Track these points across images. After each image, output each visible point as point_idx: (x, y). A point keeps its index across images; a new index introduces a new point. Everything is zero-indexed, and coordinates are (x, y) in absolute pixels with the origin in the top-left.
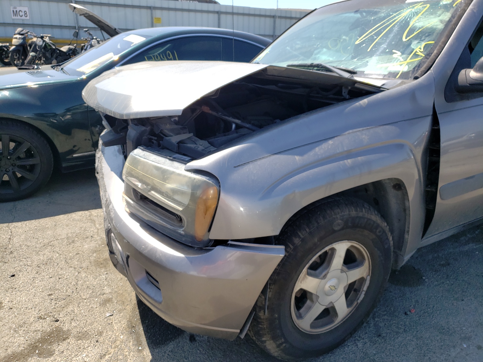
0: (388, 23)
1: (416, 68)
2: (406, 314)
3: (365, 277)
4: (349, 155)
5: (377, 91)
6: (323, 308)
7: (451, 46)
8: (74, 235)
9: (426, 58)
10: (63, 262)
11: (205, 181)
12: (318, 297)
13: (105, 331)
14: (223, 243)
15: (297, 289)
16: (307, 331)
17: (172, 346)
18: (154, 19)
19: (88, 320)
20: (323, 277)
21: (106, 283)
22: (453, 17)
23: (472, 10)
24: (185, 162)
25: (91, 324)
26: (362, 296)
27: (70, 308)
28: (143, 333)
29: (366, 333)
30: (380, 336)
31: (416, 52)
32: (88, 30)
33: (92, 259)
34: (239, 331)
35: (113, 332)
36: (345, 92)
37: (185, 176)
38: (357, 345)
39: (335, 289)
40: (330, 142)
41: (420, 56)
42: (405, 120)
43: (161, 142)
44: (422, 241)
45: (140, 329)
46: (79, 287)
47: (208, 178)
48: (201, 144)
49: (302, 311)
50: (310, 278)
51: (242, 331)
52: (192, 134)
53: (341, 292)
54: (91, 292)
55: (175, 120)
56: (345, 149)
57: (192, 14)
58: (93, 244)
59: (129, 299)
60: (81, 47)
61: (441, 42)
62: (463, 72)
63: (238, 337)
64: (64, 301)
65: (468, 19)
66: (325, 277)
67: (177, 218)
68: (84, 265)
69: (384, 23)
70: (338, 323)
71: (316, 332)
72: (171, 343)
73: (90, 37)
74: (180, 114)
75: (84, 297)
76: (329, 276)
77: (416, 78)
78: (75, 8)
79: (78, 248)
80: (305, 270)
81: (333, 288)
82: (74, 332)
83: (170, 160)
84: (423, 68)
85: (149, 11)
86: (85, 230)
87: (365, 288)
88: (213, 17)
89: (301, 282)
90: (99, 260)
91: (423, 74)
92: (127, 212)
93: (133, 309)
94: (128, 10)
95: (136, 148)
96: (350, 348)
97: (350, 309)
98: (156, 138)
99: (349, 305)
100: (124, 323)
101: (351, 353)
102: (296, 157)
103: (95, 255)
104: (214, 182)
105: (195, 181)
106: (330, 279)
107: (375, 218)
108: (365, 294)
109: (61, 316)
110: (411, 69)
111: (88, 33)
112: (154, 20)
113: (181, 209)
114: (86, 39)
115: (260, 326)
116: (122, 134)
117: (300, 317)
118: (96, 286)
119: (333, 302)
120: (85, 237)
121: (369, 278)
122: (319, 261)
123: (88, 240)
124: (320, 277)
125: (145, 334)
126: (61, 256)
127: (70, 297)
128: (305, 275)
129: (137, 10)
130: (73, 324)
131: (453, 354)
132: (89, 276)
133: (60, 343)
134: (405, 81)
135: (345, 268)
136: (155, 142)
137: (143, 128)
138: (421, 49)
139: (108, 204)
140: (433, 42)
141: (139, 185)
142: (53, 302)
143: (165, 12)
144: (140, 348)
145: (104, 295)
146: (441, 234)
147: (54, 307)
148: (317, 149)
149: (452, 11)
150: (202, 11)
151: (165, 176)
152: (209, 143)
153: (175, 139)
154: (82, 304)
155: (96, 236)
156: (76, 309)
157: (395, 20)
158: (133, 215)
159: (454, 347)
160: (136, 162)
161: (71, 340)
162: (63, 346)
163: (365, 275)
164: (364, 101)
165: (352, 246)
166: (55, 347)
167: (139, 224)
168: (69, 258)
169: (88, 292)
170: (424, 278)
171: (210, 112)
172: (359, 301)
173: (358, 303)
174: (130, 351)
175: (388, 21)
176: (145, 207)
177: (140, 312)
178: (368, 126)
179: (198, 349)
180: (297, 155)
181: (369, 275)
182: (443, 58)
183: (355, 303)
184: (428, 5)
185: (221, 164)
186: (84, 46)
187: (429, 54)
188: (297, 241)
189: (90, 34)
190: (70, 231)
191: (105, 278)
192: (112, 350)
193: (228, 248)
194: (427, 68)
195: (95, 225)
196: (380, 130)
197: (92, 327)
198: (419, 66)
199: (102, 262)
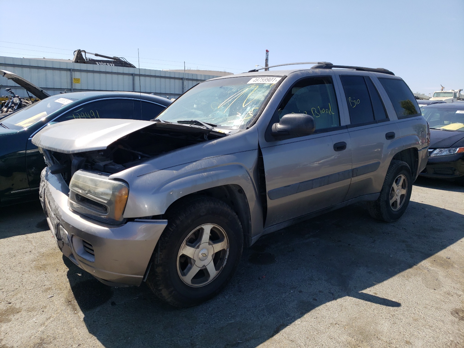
0: (236, 96)
1: (248, 123)
2: (259, 279)
3: (226, 249)
4: (205, 170)
5: (224, 136)
6: (199, 269)
7: (267, 110)
8: (15, 251)
9: (254, 117)
10: (8, 269)
11: (120, 184)
12: (195, 261)
13: (48, 306)
14: (132, 220)
15: (180, 254)
16: (190, 285)
17: (99, 309)
18: (73, 79)
19: (34, 301)
20: (197, 247)
21: (45, 279)
22: (269, 93)
23: (280, 90)
24: (108, 176)
25: (38, 302)
26: (225, 262)
27: (19, 295)
28: (77, 304)
29: (232, 291)
30: (241, 291)
31: (249, 114)
32: (10, 89)
33: (32, 265)
34: (142, 277)
35: (54, 305)
36: (205, 137)
37: (108, 183)
38: (225, 297)
39: (206, 256)
40: (194, 163)
41: (251, 116)
42: (240, 152)
43: (93, 166)
44: (264, 229)
45: (75, 303)
46: (24, 283)
47: (122, 182)
48: (118, 166)
49: (185, 271)
50: (188, 248)
51: (145, 276)
52: (112, 161)
53: (210, 258)
54: (34, 285)
55: (102, 154)
56: (203, 167)
57: (109, 76)
58: (32, 256)
59: (65, 287)
60: (1, 104)
61: (262, 108)
62: (274, 125)
63: (143, 282)
64: (13, 292)
65: (277, 95)
66: (198, 247)
67: (103, 209)
68: (27, 270)
69: (234, 96)
70: (210, 281)
71: (196, 286)
72: (98, 308)
73: (12, 95)
74: (106, 149)
75: (29, 289)
76: (201, 246)
77: (248, 128)
78: (5, 73)
79: (20, 260)
80: (184, 242)
81: (204, 255)
82: (25, 308)
83: (99, 175)
84: (251, 123)
85: (69, 73)
86: (23, 248)
87: (227, 257)
88: (128, 79)
89: (183, 250)
90: (38, 266)
91: (251, 126)
92: (71, 211)
93: (69, 292)
94: (49, 72)
95: (78, 170)
96: (220, 299)
97: (218, 271)
98: (90, 164)
99: (216, 270)
100: (63, 300)
101: (221, 302)
102: (174, 171)
103: (34, 263)
104: (126, 184)
105: (114, 184)
106: (202, 249)
107: (227, 209)
108: (227, 261)
109: (12, 300)
110: (246, 123)
111: (10, 92)
112: (73, 81)
113: (106, 202)
114: (7, 97)
115: (157, 278)
116: (64, 165)
117: (184, 274)
118: (38, 281)
119: (206, 265)
120: (24, 252)
121: (228, 250)
122: (194, 237)
123: (27, 254)
124: (195, 247)
125: (79, 305)
126: (6, 265)
127: (18, 289)
128: (185, 245)
129: (57, 72)
130: (23, 304)
131: (283, 296)
132: (31, 276)
133: (15, 315)
134: (242, 130)
135: (211, 242)
136: (89, 166)
137: (82, 158)
138: (251, 112)
139: (57, 208)
140: (258, 108)
141: (80, 191)
142: (5, 294)
143: (84, 74)
144: (76, 312)
145: (45, 286)
146: (278, 225)
147: (6, 296)
148: (186, 167)
149: (269, 89)
150: (118, 74)
151: (97, 183)
152: (123, 165)
153: (102, 164)
154: (28, 292)
155: (34, 251)
156: (23, 296)
157: (240, 95)
158: (75, 212)
159: (285, 293)
160: (78, 177)
161: (24, 313)
162: (17, 316)
163: (225, 248)
164: (215, 142)
165: (214, 227)
166: (11, 317)
167: (79, 216)
168: (13, 266)
169: (32, 285)
170: (276, 259)
171: (123, 148)
172: (223, 266)
173: (223, 267)
174: (68, 314)
175: (236, 95)
176: (83, 205)
177: (74, 293)
178: (217, 155)
179: (118, 309)
180: (175, 170)
181: (228, 248)
182: (263, 117)
183: (221, 267)
184: (258, 86)
185: (130, 175)
186: (5, 103)
187: (256, 115)
188: (178, 222)
189: (12, 93)
190: (10, 249)
191: (44, 276)
192: (55, 315)
193: (135, 223)
194: (254, 123)
195: (32, 244)
196: (224, 157)
197: (38, 304)
198: (250, 122)
199: (41, 267)
